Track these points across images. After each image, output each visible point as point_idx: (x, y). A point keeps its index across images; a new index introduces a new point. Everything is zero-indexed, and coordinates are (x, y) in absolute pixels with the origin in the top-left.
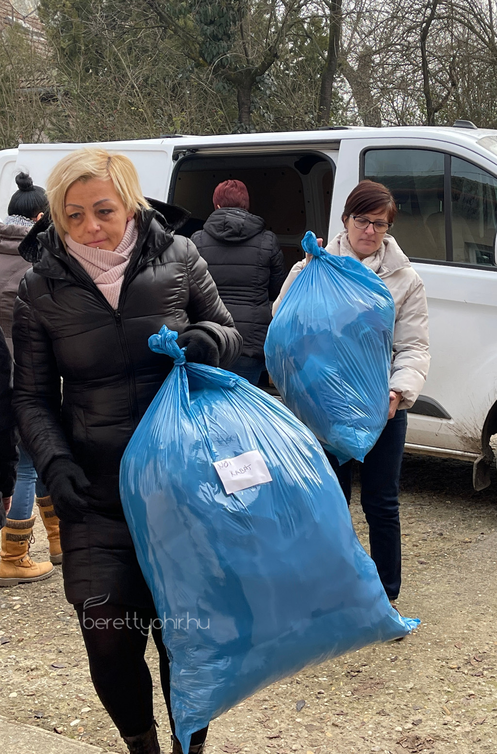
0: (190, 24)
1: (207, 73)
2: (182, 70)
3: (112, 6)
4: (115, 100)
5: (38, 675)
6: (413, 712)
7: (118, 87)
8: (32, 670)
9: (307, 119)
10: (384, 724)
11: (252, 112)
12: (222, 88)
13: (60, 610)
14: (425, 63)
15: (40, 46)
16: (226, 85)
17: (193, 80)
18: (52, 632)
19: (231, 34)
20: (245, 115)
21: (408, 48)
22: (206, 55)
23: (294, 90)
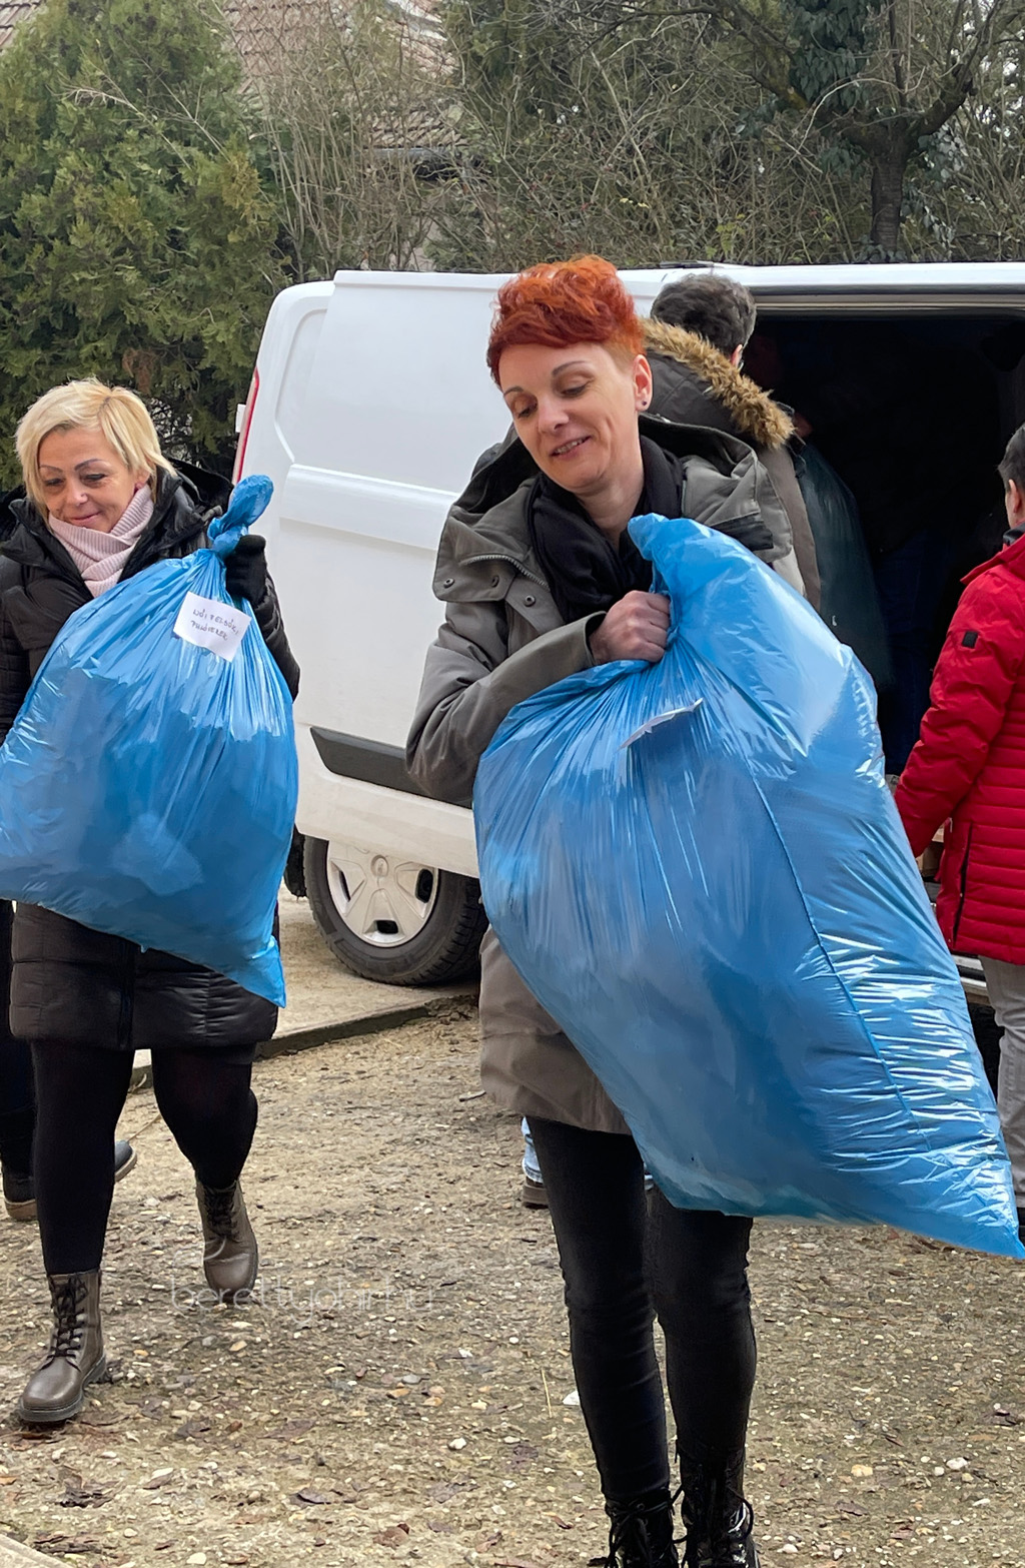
2: (746, 115)
4: (586, 182)
5: (262, 1516)
7: (595, 150)
8: (250, 1502)
11: (903, 220)
12: (837, 160)
13: (336, 1362)
16: (846, 154)
17: (770, 140)
18: (311, 1415)
19: (867, 33)
20: (886, 227)
22: (804, 82)
23: (1007, 173)
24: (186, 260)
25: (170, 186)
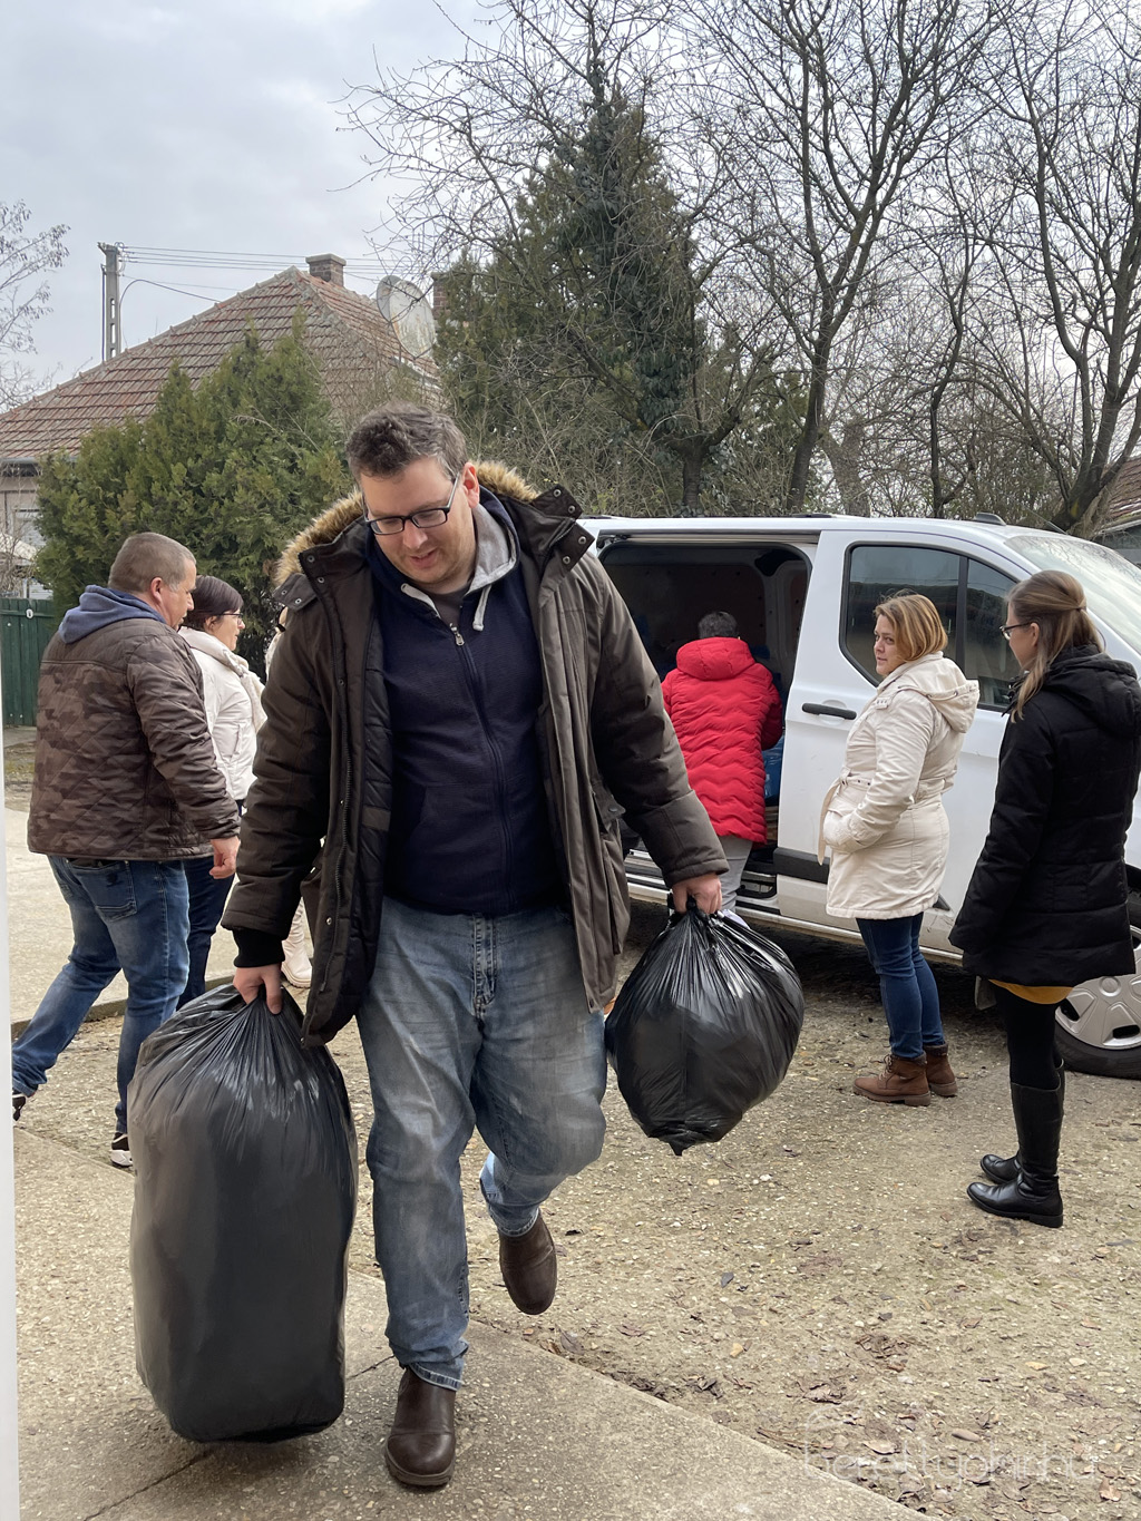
0: (626, 372)
1: (644, 441)
2: (613, 433)
3: (528, 347)
6: (880, 1301)
9: (773, 505)
10: (839, 1315)
11: (701, 492)
12: (664, 458)
14: (935, 438)
15: (433, 396)
16: (669, 456)
17: (626, 448)
19: (681, 389)
20: (691, 496)
21: (913, 418)
22: (645, 416)
23: (757, 466)
24: (299, 511)
25: (291, 470)
